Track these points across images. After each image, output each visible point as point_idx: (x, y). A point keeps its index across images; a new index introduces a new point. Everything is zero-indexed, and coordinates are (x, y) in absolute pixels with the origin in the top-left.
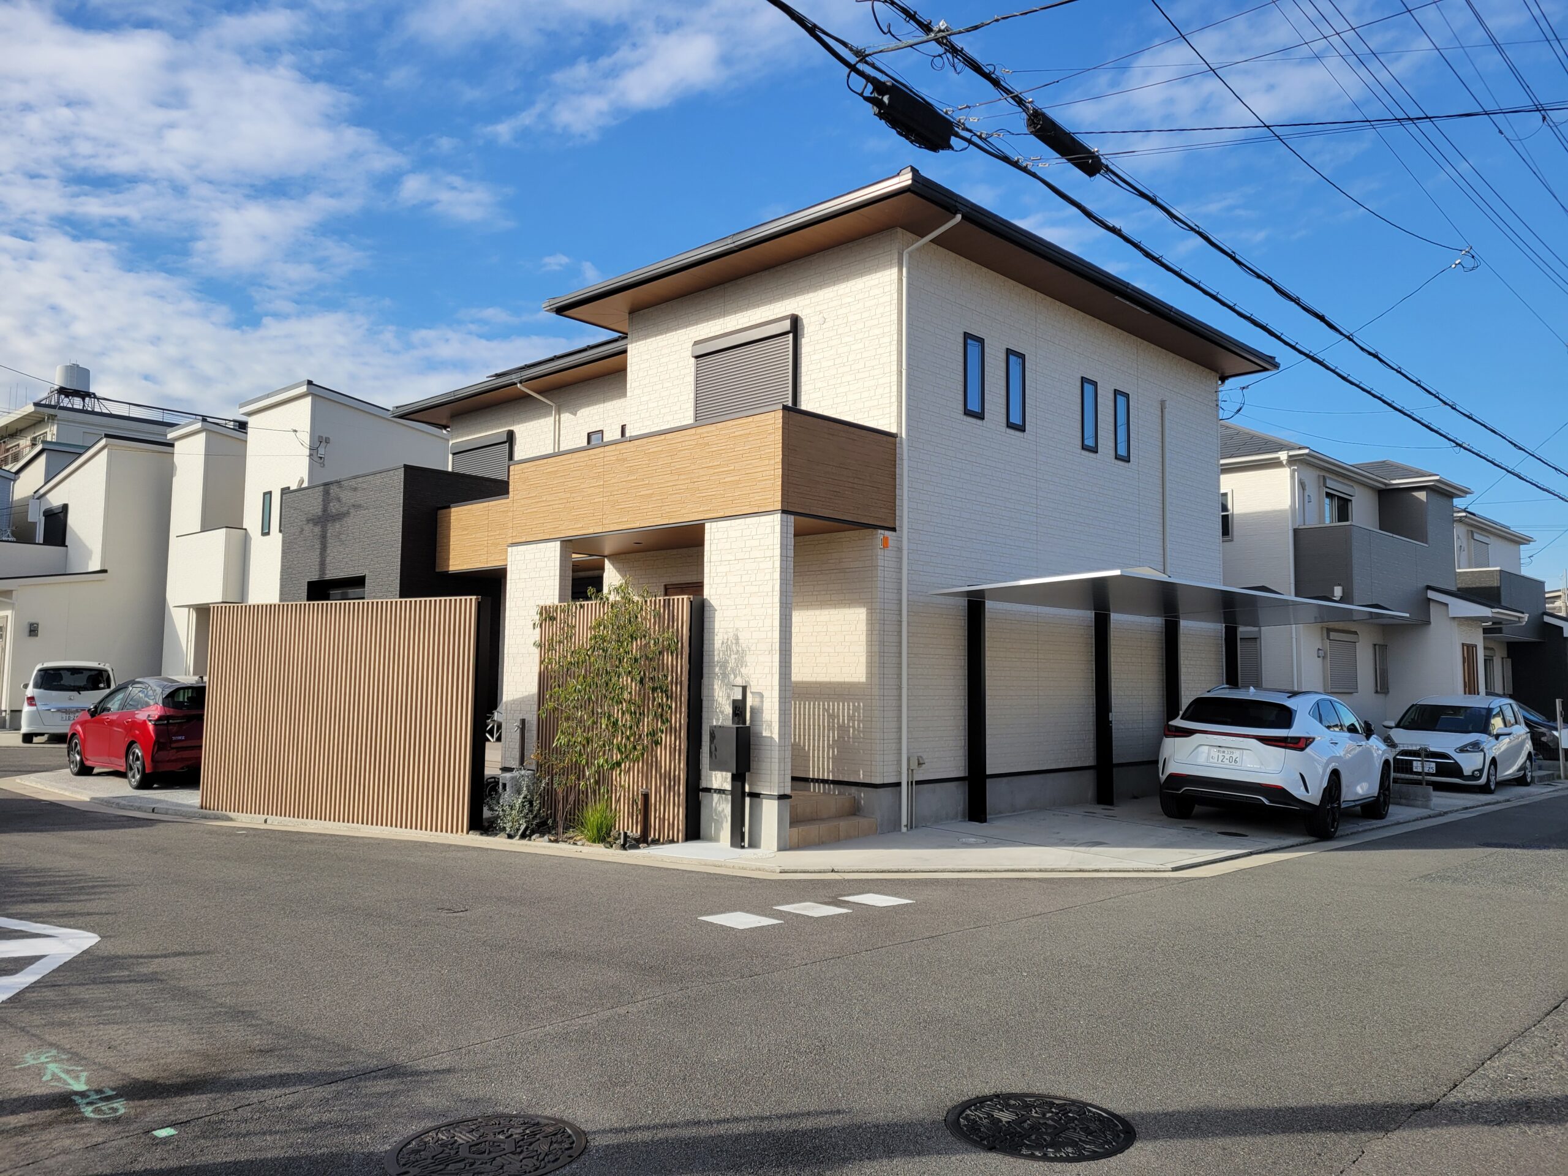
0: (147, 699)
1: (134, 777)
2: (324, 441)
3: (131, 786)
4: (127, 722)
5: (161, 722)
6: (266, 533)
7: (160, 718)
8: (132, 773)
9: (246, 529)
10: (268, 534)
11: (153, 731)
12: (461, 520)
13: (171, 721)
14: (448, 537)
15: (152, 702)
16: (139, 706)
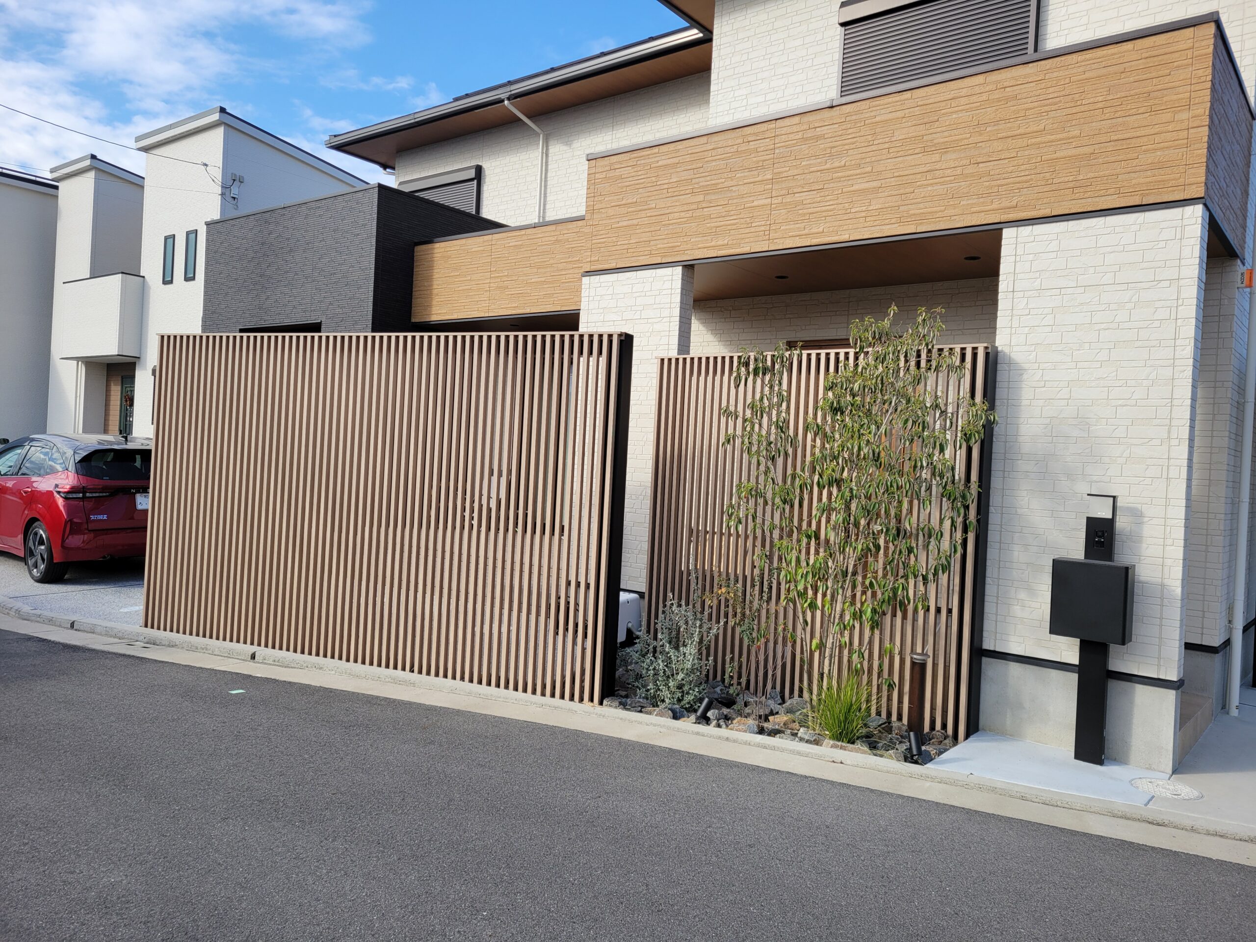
0: (51, 463)
1: (36, 566)
2: (238, 179)
3: (32, 577)
4: (25, 492)
5: (74, 496)
6: (168, 280)
7: (73, 490)
8: (33, 560)
9: (144, 277)
10: (171, 282)
11: (64, 506)
12: (449, 257)
13: (88, 495)
14: (430, 278)
15: (59, 468)
16: (42, 472)
